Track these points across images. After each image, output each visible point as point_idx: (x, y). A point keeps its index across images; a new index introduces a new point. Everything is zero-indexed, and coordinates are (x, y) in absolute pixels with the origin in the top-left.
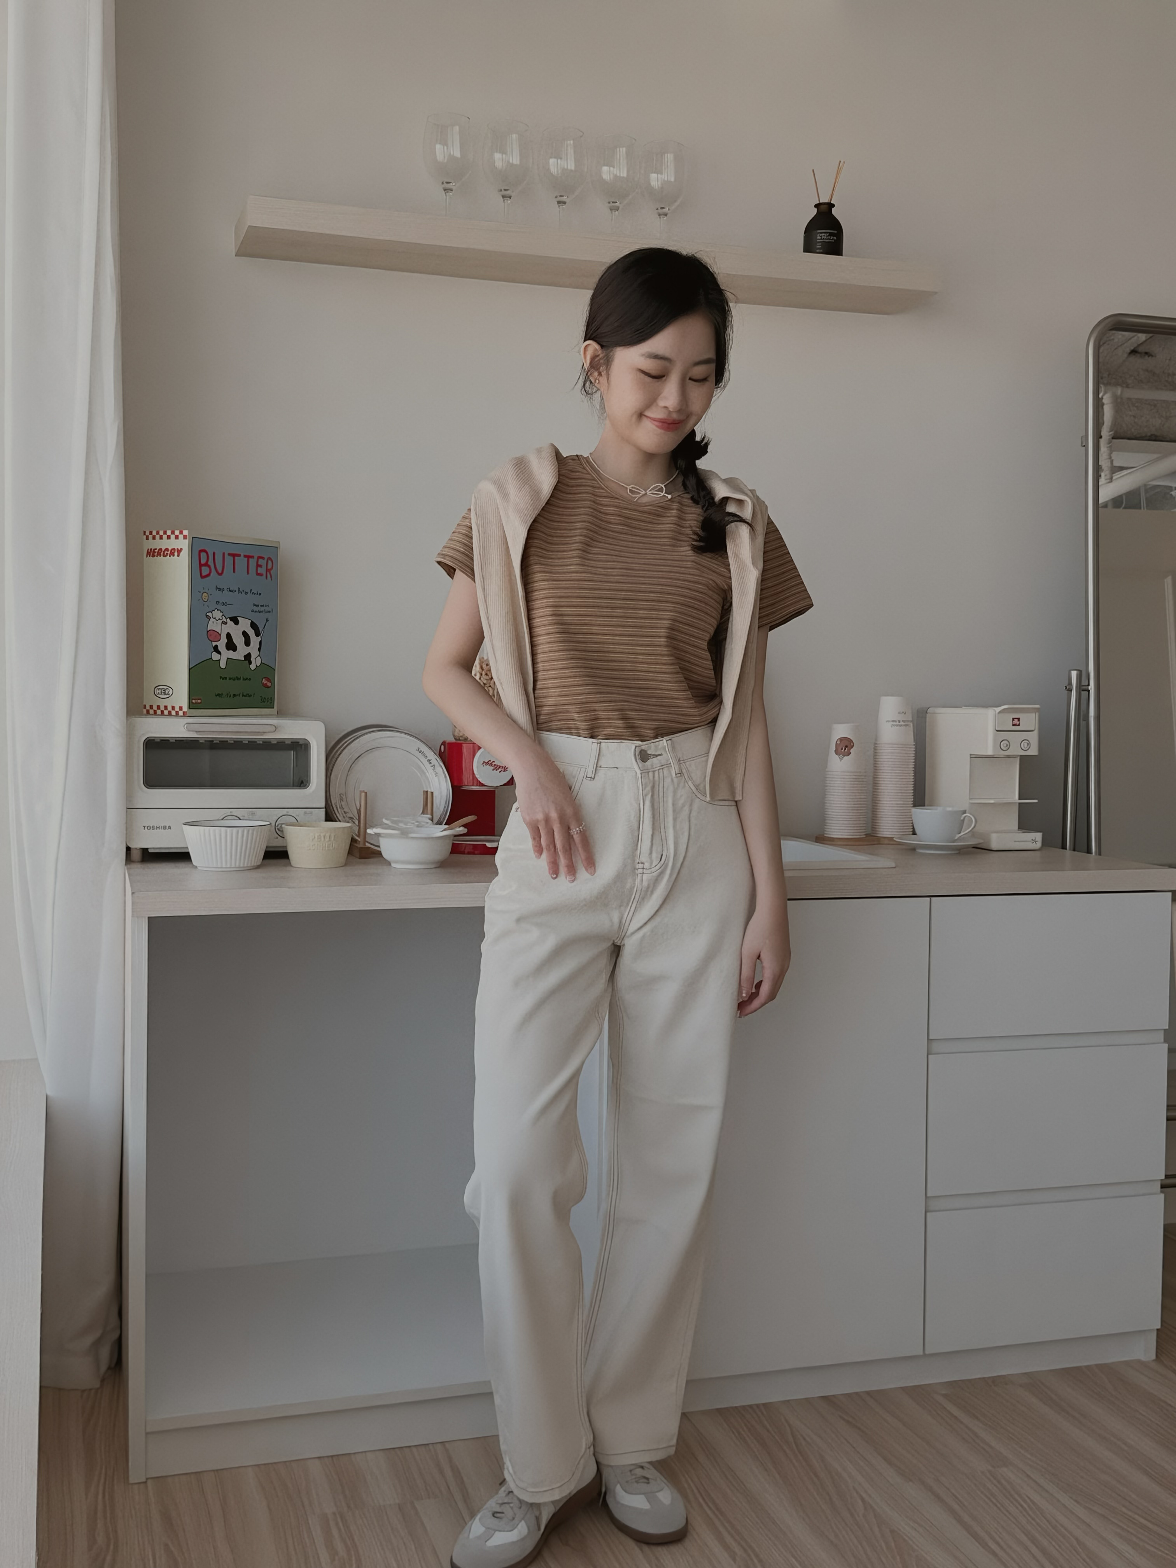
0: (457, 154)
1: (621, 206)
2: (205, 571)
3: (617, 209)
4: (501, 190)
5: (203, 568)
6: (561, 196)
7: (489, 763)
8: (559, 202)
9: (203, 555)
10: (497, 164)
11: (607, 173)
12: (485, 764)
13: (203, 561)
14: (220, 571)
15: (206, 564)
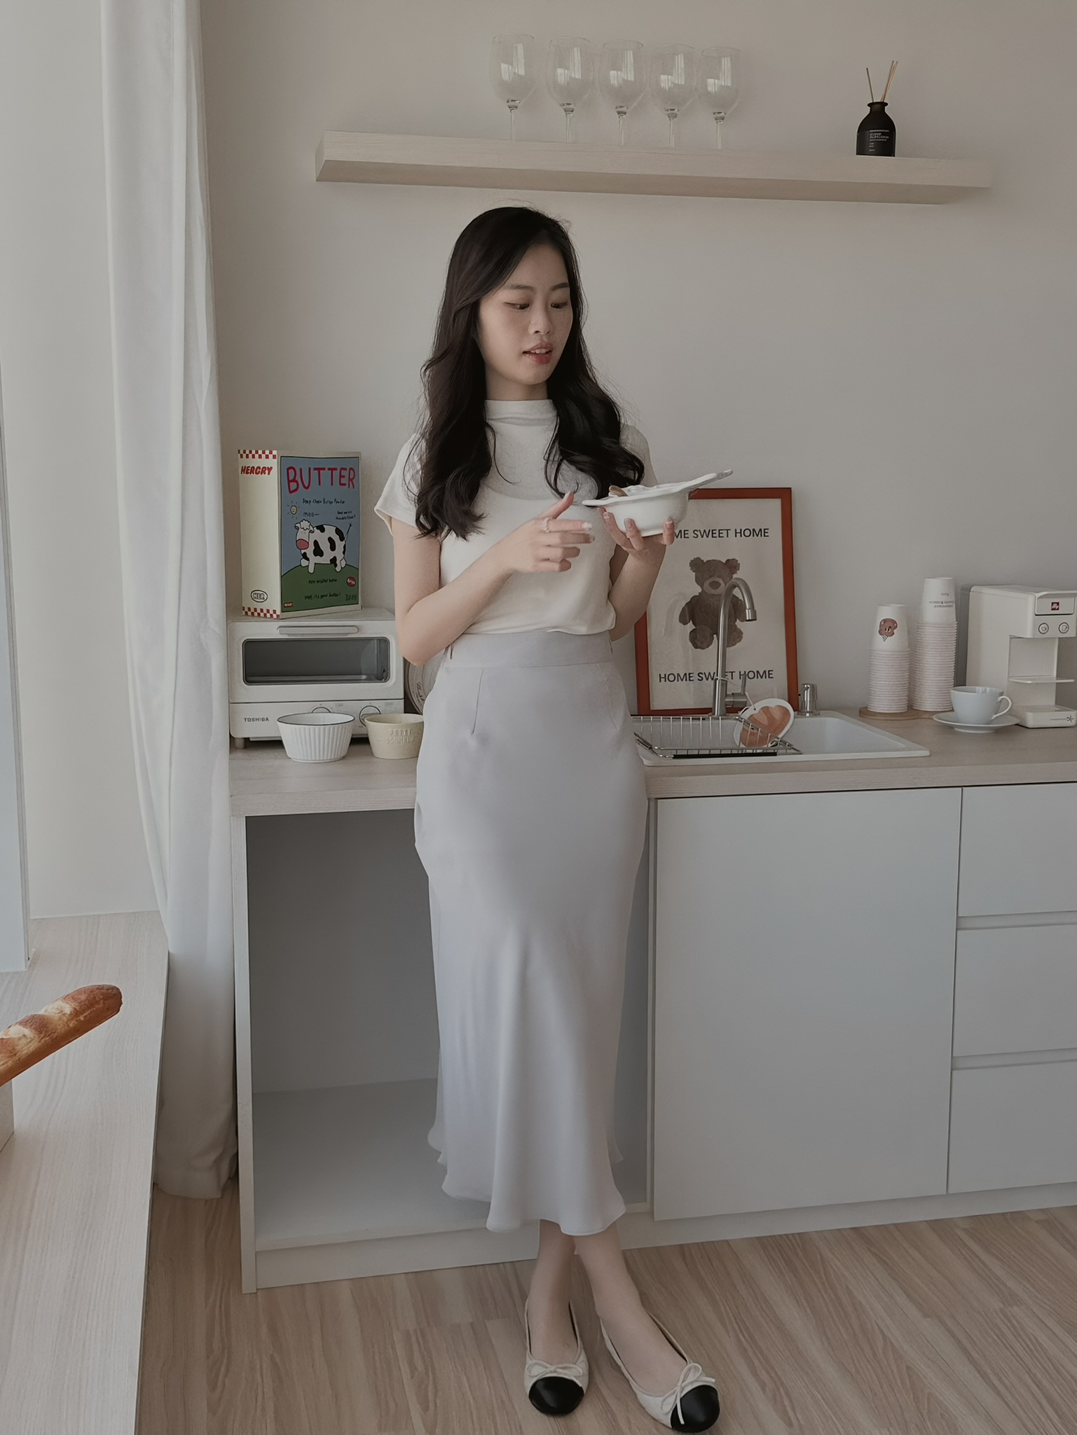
0: (522, 72)
1: (679, 113)
2: (293, 486)
3: (675, 116)
4: (564, 105)
5: (291, 484)
6: (620, 107)
9: (292, 472)
10: (559, 79)
11: (665, 81)
13: (290, 479)
14: (306, 485)
15: (294, 480)
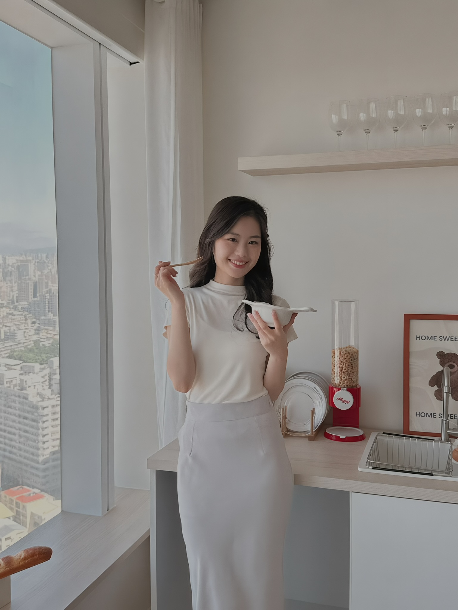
0: (345, 118)
1: (427, 127)
3: (426, 128)
4: (365, 130)
6: (395, 128)
7: (340, 399)
8: (394, 130)
10: (361, 119)
12: (338, 399)
